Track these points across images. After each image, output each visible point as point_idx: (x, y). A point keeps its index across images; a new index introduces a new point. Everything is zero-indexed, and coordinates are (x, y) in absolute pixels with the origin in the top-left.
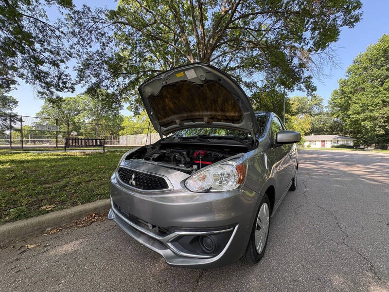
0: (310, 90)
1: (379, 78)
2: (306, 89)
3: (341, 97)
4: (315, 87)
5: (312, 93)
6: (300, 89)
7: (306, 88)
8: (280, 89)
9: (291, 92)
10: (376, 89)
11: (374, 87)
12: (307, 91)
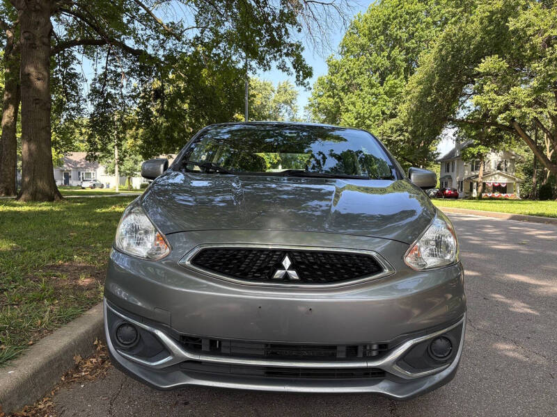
0: (301, 73)
1: (378, 69)
2: (293, 71)
3: (328, 94)
4: (311, 68)
5: (305, 81)
6: (283, 68)
7: (295, 68)
8: (239, 59)
9: (265, 70)
10: (374, 90)
11: (372, 86)
12: (295, 74)
